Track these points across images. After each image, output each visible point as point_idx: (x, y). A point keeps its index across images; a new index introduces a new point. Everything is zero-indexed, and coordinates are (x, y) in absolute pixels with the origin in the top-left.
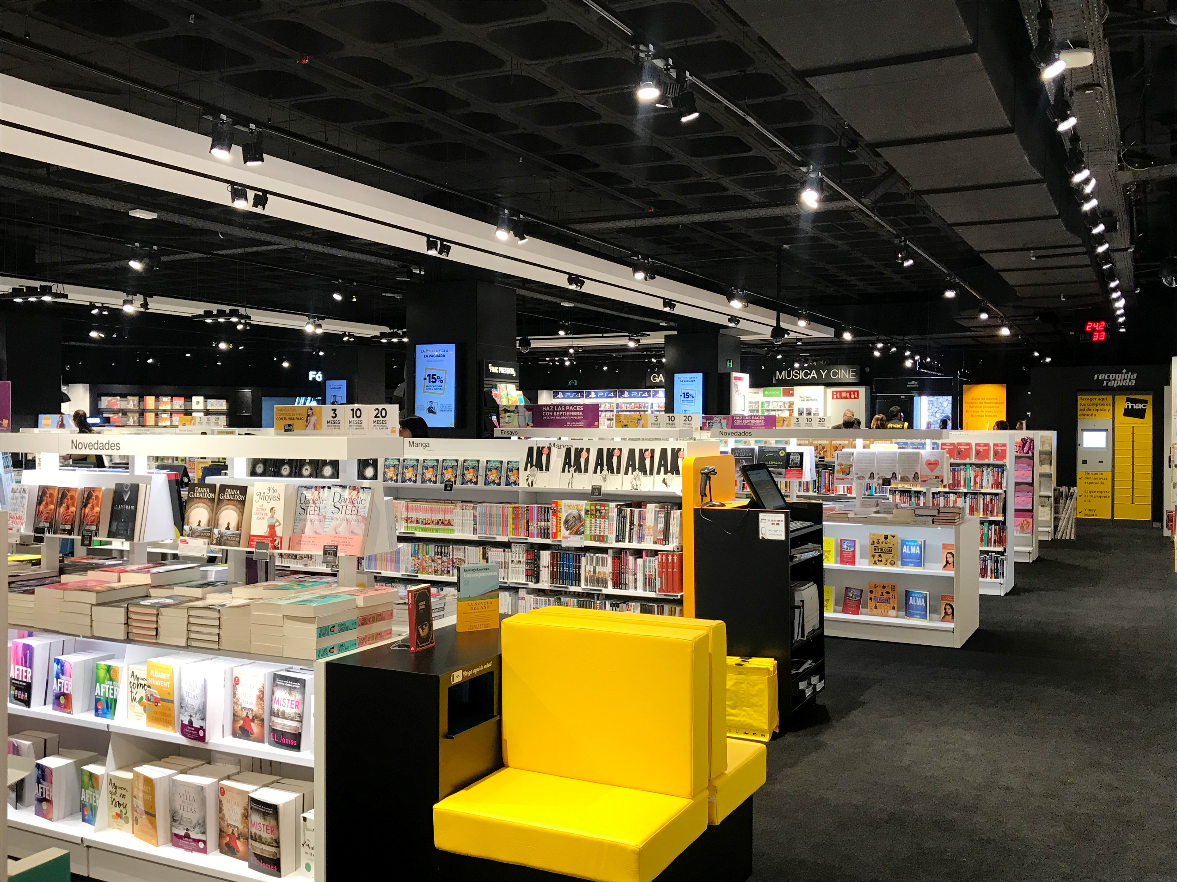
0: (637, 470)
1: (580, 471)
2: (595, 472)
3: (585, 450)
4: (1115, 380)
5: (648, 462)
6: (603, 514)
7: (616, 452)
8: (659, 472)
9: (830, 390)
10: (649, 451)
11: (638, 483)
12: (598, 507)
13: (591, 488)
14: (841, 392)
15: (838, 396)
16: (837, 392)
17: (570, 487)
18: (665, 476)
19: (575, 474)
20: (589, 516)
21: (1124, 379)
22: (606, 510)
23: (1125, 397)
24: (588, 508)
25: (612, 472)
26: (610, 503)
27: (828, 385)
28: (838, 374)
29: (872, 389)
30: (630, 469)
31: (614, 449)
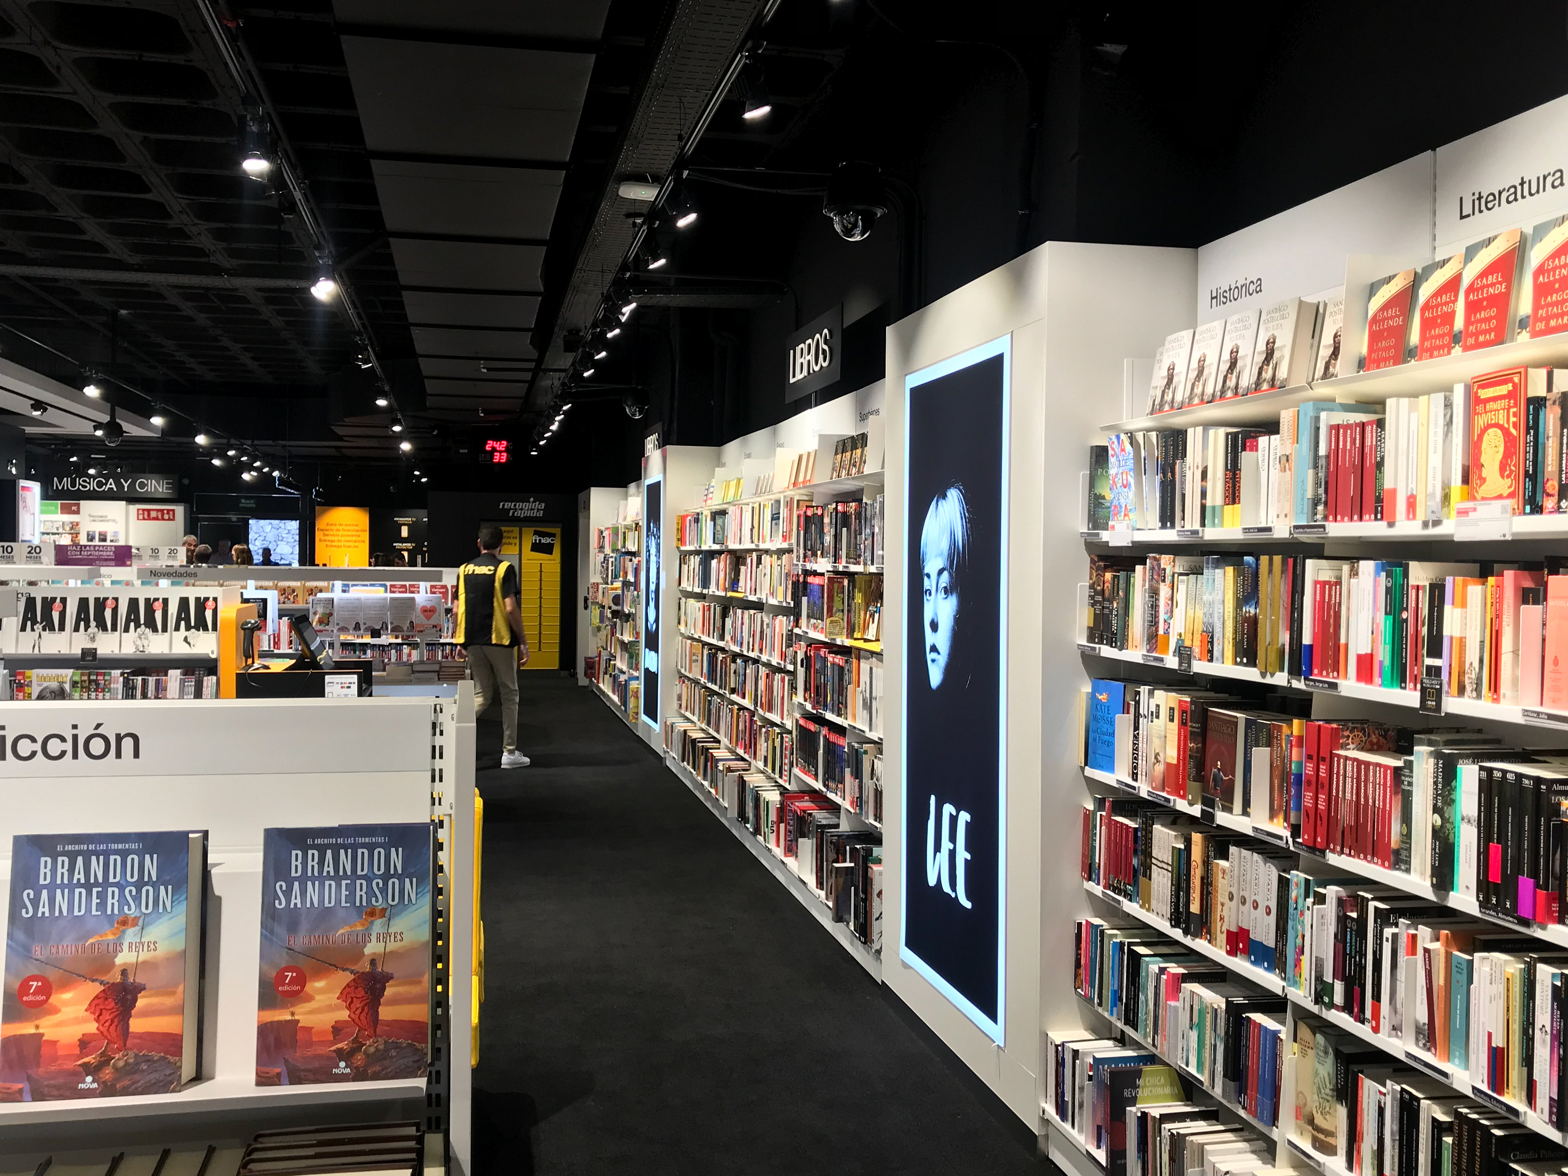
0: (143, 626)
1: (52, 629)
2: (77, 629)
3: (58, 600)
4: (522, 509)
5: (158, 615)
6: (102, 686)
7: (110, 603)
8: (177, 628)
9: (134, 508)
10: (161, 600)
11: (146, 643)
12: (93, 677)
13: (80, 652)
14: (149, 511)
15: (147, 516)
16: (144, 510)
17: (36, 651)
18: (187, 633)
19: (43, 633)
20: (79, 689)
21: (532, 509)
22: (105, 681)
23: (532, 530)
24: (77, 678)
25: (105, 629)
26: (113, 672)
27: (132, 499)
28: (147, 485)
29: (192, 507)
30: (132, 624)
31: (106, 599)
